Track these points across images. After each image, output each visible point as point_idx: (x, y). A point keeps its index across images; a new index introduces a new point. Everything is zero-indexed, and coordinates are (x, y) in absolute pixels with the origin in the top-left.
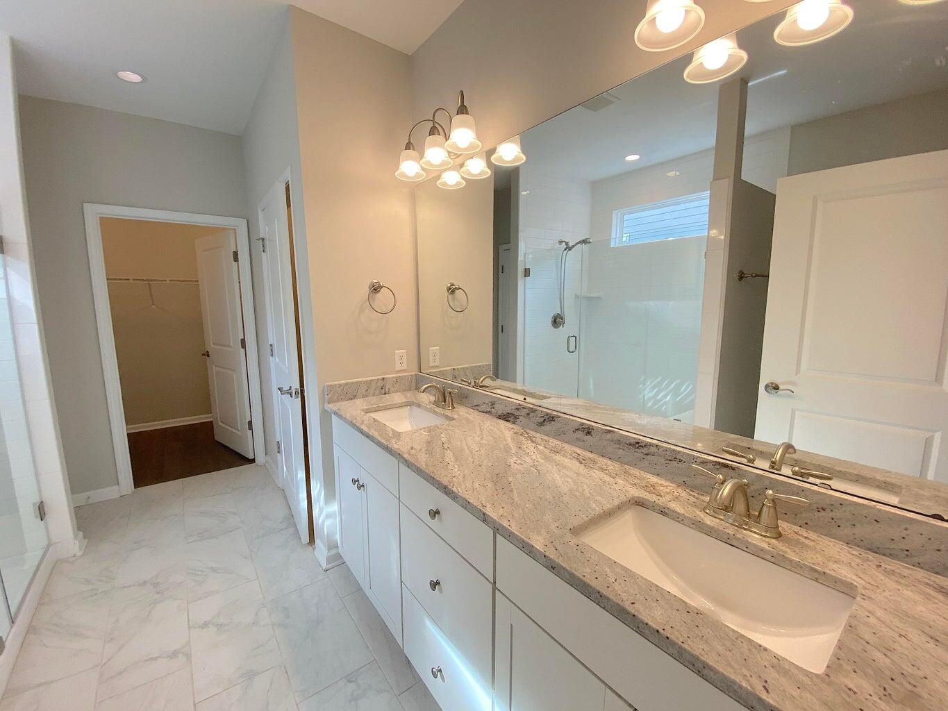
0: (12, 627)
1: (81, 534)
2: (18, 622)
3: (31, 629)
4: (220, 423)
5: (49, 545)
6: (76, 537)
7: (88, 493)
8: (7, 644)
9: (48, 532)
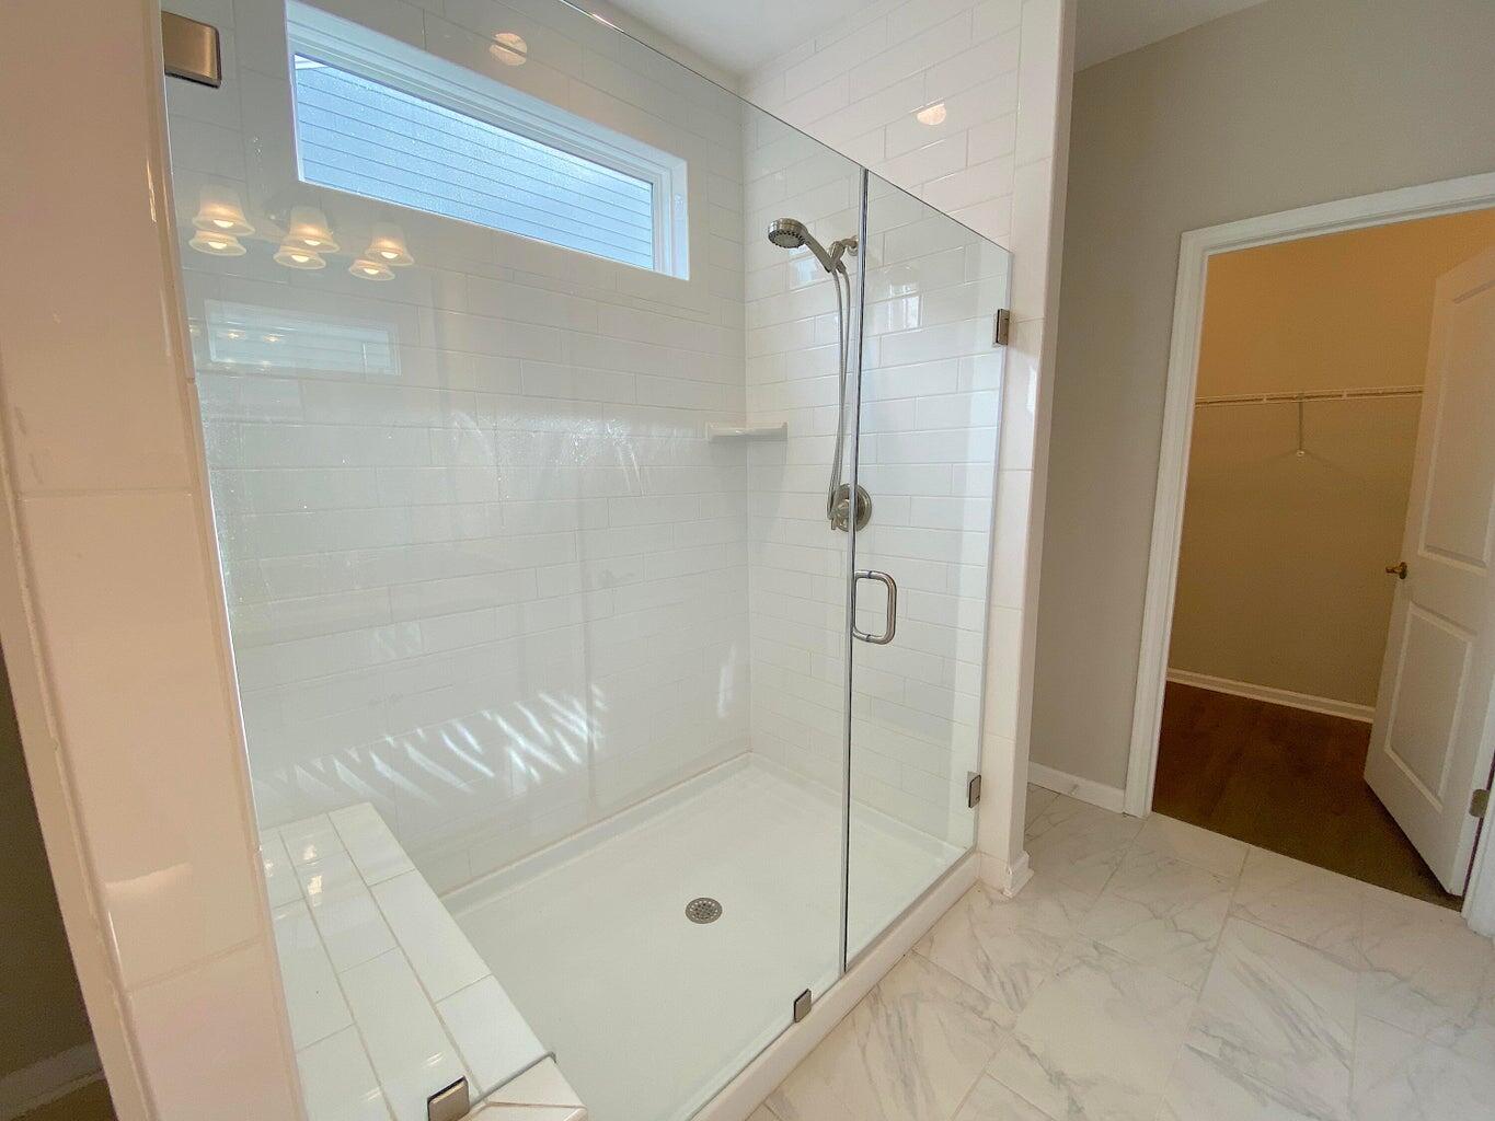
0: (841, 978)
1: (1026, 857)
2: (852, 975)
3: (873, 995)
4: (1388, 750)
5: (973, 850)
6: (1013, 860)
7: (1076, 779)
8: (815, 1008)
9: (976, 833)
